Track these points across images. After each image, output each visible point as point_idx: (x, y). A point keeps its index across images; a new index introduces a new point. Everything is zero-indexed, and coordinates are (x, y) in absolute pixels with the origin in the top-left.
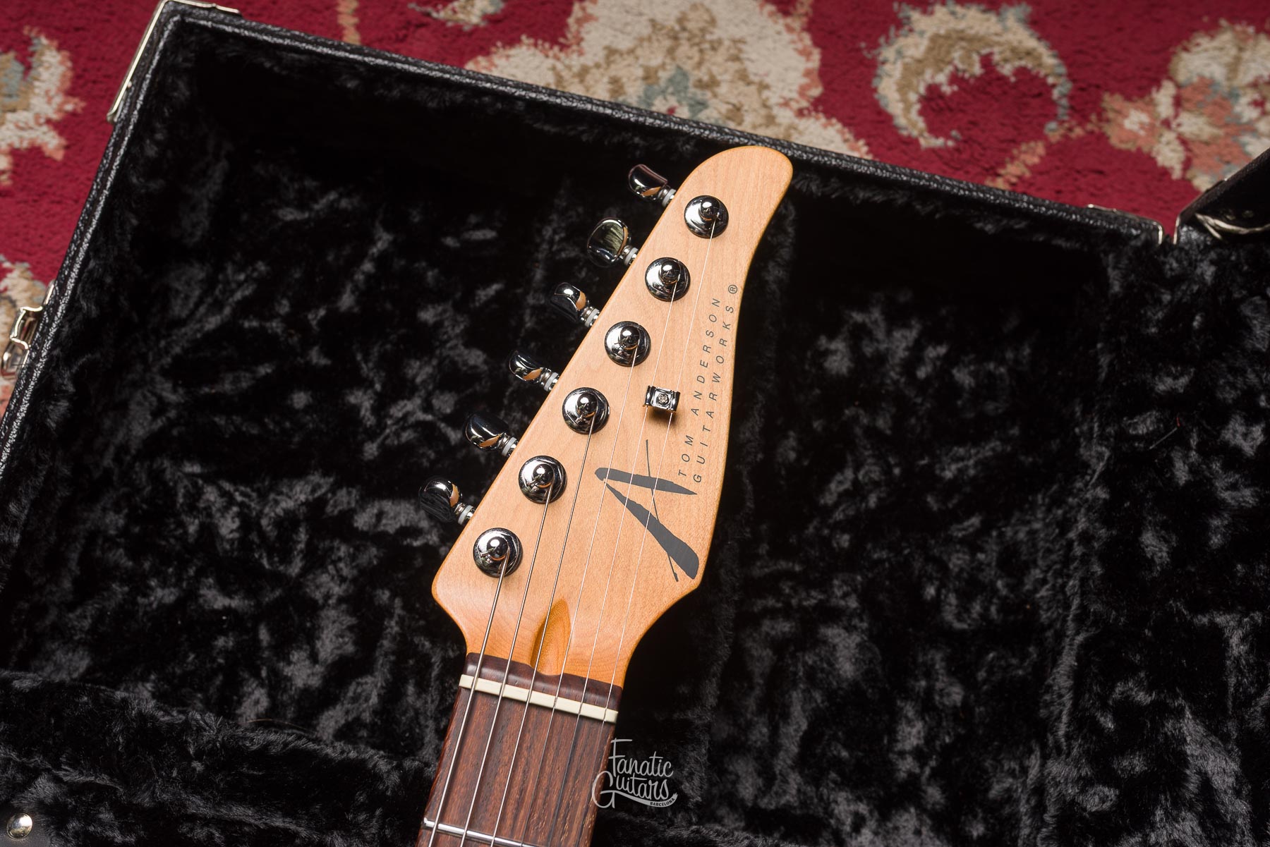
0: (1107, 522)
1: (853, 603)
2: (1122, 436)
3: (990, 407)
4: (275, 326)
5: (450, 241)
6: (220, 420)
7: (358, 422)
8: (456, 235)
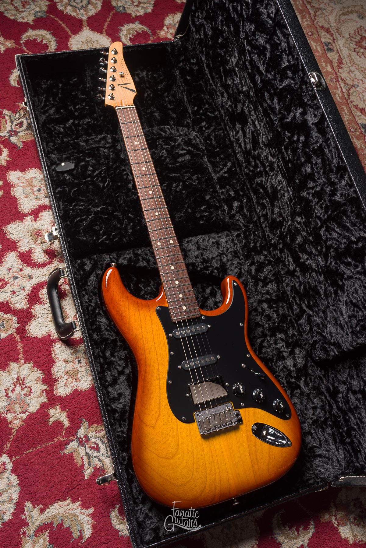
0: (182, 78)
1: (155, 109)
2: (179, 67)
3: (161, 78)
4: (52, 102)
5: (71, 82)
6: (52, 117)
7: (72, 110)
8: (72, 81)
